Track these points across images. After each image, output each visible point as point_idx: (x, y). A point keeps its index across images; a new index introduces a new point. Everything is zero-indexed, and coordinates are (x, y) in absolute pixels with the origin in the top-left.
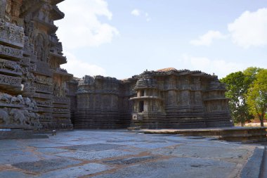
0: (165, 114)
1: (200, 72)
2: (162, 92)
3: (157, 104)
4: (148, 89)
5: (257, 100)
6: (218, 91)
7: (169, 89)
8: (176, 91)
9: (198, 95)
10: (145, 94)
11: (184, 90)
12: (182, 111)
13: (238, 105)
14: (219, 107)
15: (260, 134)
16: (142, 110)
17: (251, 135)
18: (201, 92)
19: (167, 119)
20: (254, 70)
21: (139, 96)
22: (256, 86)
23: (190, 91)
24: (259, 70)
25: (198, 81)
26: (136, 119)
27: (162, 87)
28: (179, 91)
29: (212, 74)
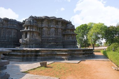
0: (41, 40)
1: (62, 19)
2: (40, 28)
3: (35, 34)
4: (31, 26)
5: (92, 37)
6: (71, 29)
7: (43, 26)
8: (47, 28)
9: (60, 31)
10: (29, 28)
11: (52, 28)
12: (50, 39)
13: (84, 39)
14: (71, 38)
15: (89, 52)
16: (26, 37)
17: (84, 53)
18: (62, 29)
19: (41, 43)
20: (92, 24)
21: (25, 29)
22: (92, 31)
23: (55, 28)
24: (94, 24)
25: (60, 23)
26: (21, 42)
27: (40, 25)
28: (49, 28)
29: (68, 21)
